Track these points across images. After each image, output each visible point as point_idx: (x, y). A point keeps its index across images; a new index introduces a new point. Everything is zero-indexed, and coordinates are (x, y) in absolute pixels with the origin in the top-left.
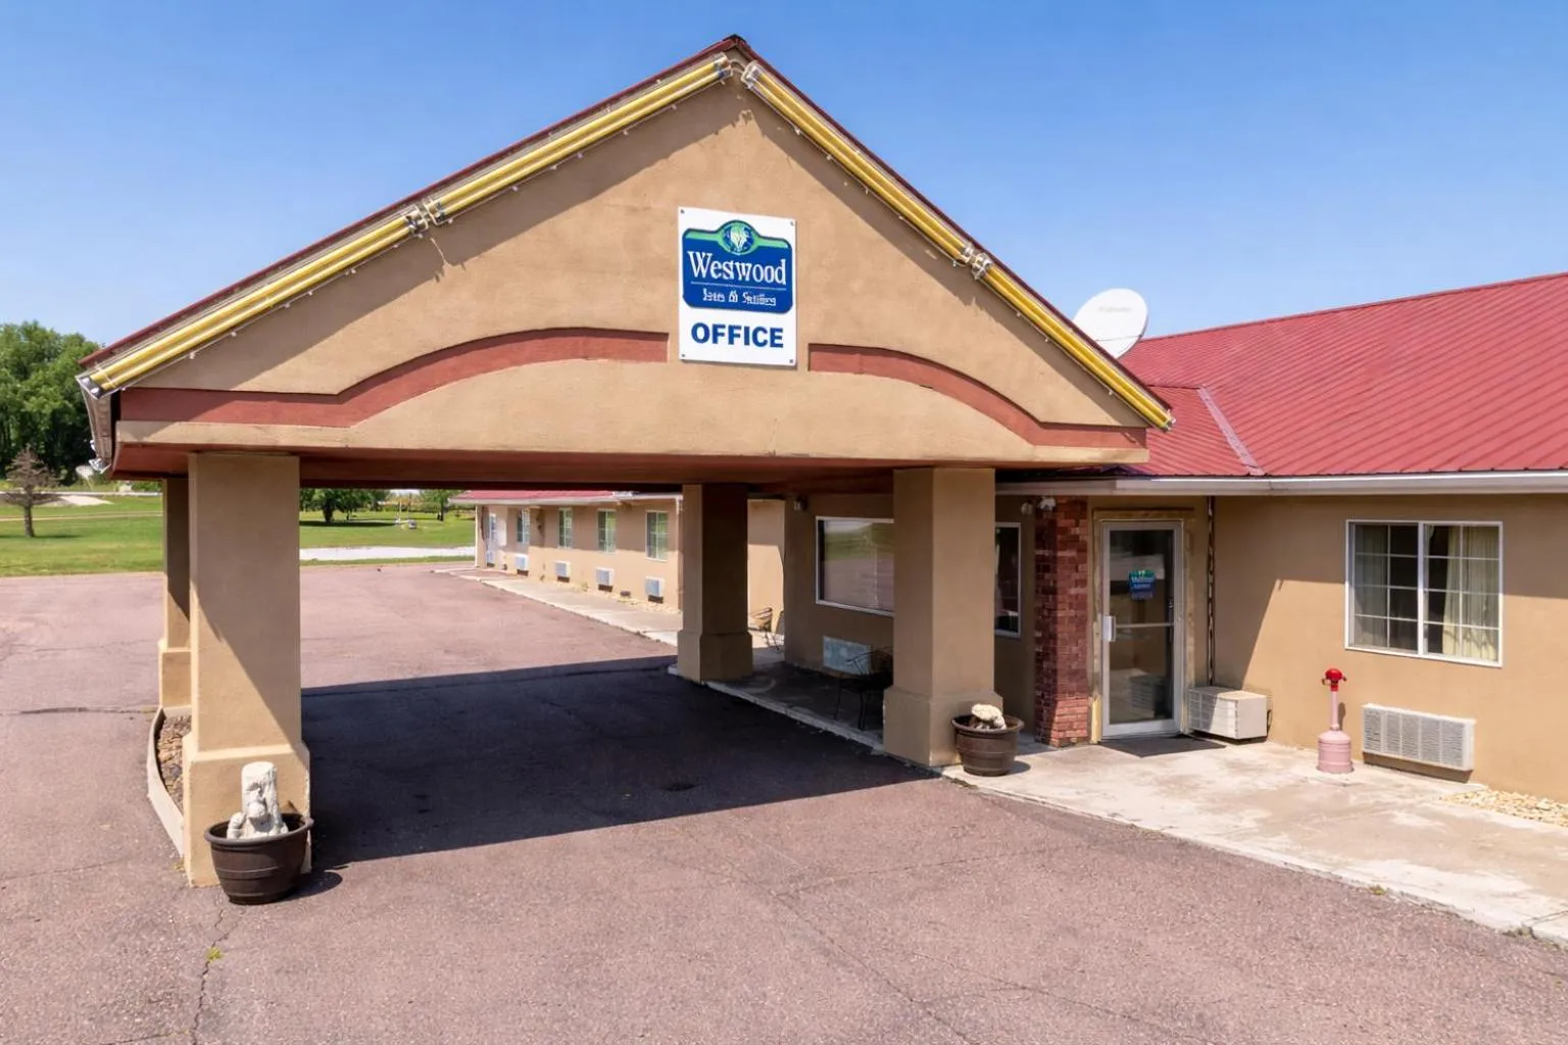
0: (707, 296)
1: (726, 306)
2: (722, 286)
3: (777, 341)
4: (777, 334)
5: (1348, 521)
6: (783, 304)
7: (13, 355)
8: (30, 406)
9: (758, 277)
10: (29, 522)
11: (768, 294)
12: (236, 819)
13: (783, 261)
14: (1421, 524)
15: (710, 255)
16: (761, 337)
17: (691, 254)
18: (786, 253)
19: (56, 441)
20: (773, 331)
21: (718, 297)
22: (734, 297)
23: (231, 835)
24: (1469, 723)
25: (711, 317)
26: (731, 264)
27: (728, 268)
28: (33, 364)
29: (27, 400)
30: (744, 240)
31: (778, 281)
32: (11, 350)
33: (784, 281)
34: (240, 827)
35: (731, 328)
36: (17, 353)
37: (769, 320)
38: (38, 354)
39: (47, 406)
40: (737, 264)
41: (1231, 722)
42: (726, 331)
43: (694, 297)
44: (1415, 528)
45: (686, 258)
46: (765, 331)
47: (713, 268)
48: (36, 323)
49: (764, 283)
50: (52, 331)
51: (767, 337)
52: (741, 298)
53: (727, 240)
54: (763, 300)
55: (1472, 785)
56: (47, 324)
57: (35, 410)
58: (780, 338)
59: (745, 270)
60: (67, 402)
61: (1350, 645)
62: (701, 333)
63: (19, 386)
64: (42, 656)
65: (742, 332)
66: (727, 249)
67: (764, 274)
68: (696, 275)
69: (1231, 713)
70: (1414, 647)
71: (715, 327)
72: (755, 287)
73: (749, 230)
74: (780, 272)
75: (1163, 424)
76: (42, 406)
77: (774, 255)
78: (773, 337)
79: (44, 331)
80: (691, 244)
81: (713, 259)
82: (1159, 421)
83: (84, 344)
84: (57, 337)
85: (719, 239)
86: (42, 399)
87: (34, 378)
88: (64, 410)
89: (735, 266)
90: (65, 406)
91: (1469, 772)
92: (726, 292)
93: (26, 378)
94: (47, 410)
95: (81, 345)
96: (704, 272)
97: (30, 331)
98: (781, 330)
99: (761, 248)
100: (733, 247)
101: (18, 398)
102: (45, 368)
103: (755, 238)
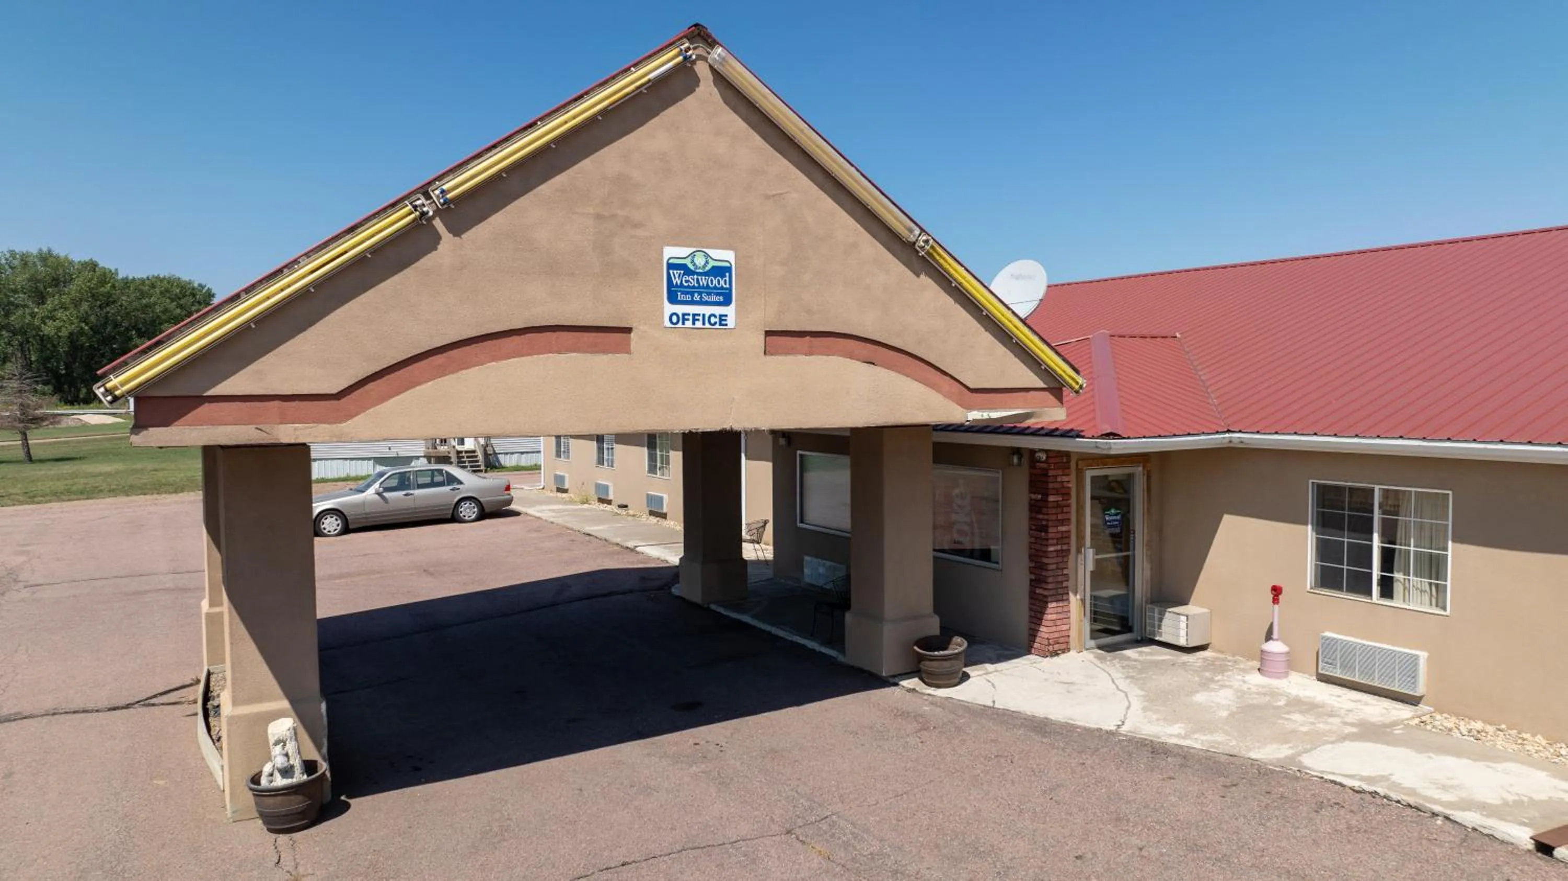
0: (680, 297)
1: (692, 303)
2: (690, 291)
3: (723, 322)
4: (723, 318)
5: (1311, 481)
6: (727, 302)
7: (29, 280)
8: (48, 329)
9: (712, 284)
10: (26, 446)
11: (718, 294)
12: (267, 768)
13: (727, 274)
14: (1377, 488)
15: (682, 272)
16: (713, 320)
17: (671, 272)
18: (729, 269)
19: (74, 362)
20: (721, 316)
21: (688, 298)
22: (697, 297)
23: (264, 782)
24: (1423, 655)
25: (680, 309)
26: (695, 277)
27: (692, 281)
28: (50, 290)
29: (45, 324)
30: (703, 263)
31: (725, 286)
32: (27, 276)
33: (728, 286)
34: (271, 775)
35: (694, 315)
36: (33, 279)
37: (718, 310)
38: (54, 279)
39: (64, 329)
40: (700, 278)
41: (1183, 633)
42: (691, 317)
43: (673, 299)
44: (1372, 490)
45: (669, 274)
46: (715, 316)
47: (684, 279)
48: (50, 251)
49: (715, 288)
50: (66, 258)
51: (717, 320)
52: (701, 298)
53: (693, 261)
54: (714, 298)
55: (1423, 708)
56: (61, 251)
57: (53, 333)
58: (725, 320)
59: (703, 281)
60: (83, 325)
61: (1311, 588)
62: (674, 319)
63: (36, 310)
64: (34, 593)
65: (701, 318)
66: (692, 268)
67: (715, 282)
68: (675, 283)
69: (1183, 625)
70: (1369, 593)
71: (684, 315)
72: (708, 289)
73: (707, 255)
74: (725, 280)
75: (1077, 387)
76: (59, 329)
77: (721, 271)
78: (721, 320)
79: (57, 257)
80: (671, 266)
81: (684, 274)
82: (1074, 384)
83: (97, 269)
84: (71, 263)
85: (687, 262)
86: (58, 323)
87: (50, 303)
88: (81, 332)
89: (698, 280)
90: (82, 328)
91: (1421, 698)
92: (692, 294)
93: (43, 303)
94: (64, 333)
95: (94, 271)
96: (679, 283)
97: (46, 258)
98: (726, 316)
99: (713, 267)
100: (696, 267)
101: (37, 322)
102: (61, 294)
103: (710, 260)
